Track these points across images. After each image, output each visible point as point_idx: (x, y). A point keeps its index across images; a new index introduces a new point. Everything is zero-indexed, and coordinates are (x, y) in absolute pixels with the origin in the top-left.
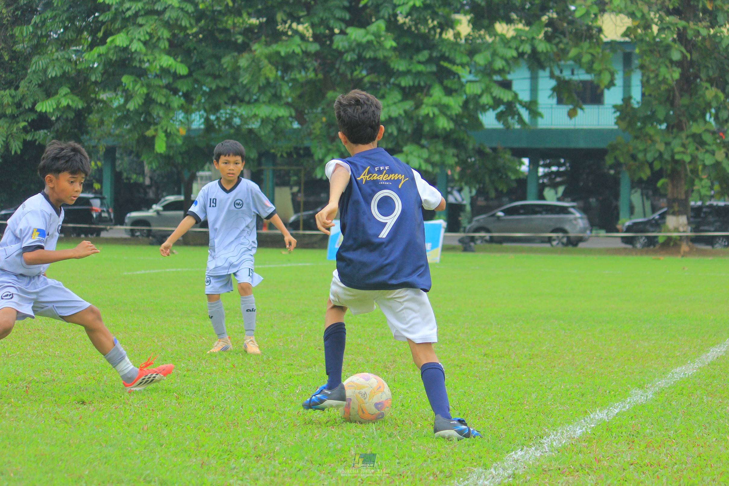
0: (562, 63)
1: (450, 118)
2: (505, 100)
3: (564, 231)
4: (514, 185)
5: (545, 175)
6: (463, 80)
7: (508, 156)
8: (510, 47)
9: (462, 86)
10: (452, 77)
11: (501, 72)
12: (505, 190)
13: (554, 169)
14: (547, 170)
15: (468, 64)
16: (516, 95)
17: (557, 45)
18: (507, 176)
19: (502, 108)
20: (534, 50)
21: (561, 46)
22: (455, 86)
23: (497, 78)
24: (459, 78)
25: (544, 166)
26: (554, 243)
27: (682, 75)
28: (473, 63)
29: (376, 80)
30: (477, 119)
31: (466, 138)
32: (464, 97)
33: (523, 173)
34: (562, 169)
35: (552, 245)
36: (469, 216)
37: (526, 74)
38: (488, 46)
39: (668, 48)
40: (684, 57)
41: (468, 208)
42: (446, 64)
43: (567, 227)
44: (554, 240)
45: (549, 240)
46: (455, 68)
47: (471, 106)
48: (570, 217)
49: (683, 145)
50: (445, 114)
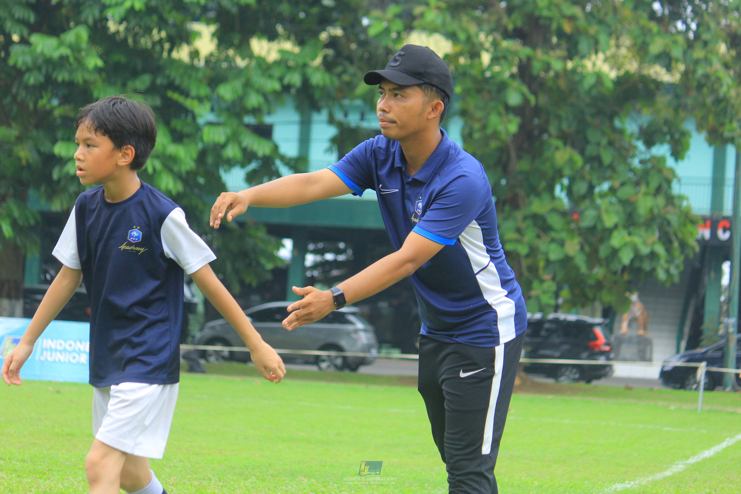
0: (346, 102)
1: (178, 176)
2: (260, 153)
3: (338, 348)
4: (269, 277)
5: (315, 266)
6: (201, 121)
7: (262, 234)
8: (271, 77)
9: (198, 129)
10: (183, 115)
11: (256, 111)
12: (254, 284)
13: (329, 257)
14: (318, 258)
15: (208, 98)
16: (276, 148)
17: (339, 75)
18: (258, 264)
19: (253, 166)
20: (306, 82)
21: (346, 78)
22: (187, 130)
23: (249, 119)
24: (194, 117)
25: (315, 252)
26: (324, 365)
27: (521, 127)
28: (215, 96)
29: (72, 114)
30: (219, 178)
31: (200, 206)
32: (200, 146)
33: (281, 260)
34: (341, 258)
35: (320, 368)
36: (201, 319)
37: (294, 116)
38: (239, 72)
39: (502, 87)
40: (526, 101)
41: (201, 308)
42: (175, 96)
43: (343, 343)
44: (323, 361)
45: (317, 360)
46: (189, 103)
47: (210, 160)
48: (349, 327)
49: (519, 231)
50: (170, 170)
